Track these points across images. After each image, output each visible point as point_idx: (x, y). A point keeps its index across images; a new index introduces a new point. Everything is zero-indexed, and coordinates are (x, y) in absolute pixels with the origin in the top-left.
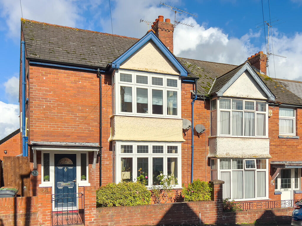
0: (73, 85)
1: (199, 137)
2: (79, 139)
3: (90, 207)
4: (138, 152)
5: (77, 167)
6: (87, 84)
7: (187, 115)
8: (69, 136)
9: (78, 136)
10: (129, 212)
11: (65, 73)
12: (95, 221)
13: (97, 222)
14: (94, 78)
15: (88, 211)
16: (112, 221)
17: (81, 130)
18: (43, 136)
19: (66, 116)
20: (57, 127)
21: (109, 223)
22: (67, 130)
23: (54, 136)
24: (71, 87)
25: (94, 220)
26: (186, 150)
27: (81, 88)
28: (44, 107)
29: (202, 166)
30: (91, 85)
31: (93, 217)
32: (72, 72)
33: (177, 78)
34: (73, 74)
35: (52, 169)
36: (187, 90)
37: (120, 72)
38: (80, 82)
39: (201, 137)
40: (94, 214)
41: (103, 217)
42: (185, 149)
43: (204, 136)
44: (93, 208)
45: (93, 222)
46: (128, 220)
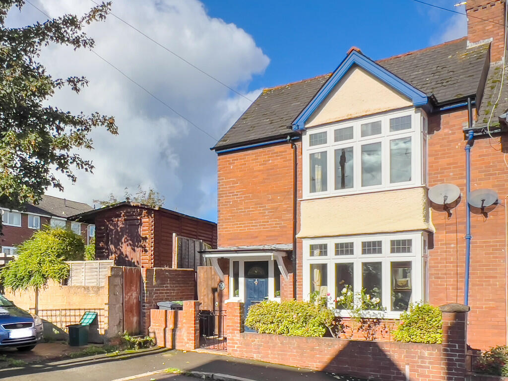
0: (262, 167)
1: (486, 216)
2: (268, 240)
3: (233, 330)
4: (337, 253)
5: (269, 278)
6: (278, 161)
7: (454, 175)
8: (257, 237)
9: (267, 236)
10: (281, 344)
11: (253, 154)
12: (238, 349)
13: (240, 351)
14: (287, 150)
15: (230, 335)
16: (259, 353)
17: (272, 228)
18: (230, 239)
19: (253, 211)
20: (244, 227)
21: (255, 355)
22: (256, 229)
23: (241, 239)
24: (259, 171)
25: (238, 347)
26: (452, 246)
27: (271, 169)
28: (231, 203)
29: (496, 277)
30: (284, 161)
31: (236, 344)
32: (261, 150)
33: (411, 111)
34: (261, 152)
35: (242, 280)
36: (454, 126)
37: (309, 132)
38: (271, 161)
39: (491, 215)
40: (238, 340)
41: (247, 345)
42: (450, 244)
43: (500, 213)
44: (235, 332)
45: (237, 351)
46: (279, 354)
